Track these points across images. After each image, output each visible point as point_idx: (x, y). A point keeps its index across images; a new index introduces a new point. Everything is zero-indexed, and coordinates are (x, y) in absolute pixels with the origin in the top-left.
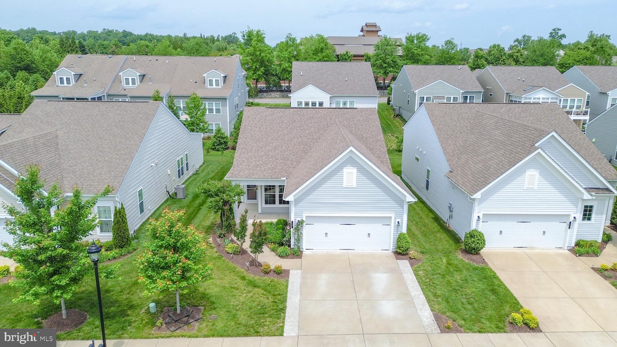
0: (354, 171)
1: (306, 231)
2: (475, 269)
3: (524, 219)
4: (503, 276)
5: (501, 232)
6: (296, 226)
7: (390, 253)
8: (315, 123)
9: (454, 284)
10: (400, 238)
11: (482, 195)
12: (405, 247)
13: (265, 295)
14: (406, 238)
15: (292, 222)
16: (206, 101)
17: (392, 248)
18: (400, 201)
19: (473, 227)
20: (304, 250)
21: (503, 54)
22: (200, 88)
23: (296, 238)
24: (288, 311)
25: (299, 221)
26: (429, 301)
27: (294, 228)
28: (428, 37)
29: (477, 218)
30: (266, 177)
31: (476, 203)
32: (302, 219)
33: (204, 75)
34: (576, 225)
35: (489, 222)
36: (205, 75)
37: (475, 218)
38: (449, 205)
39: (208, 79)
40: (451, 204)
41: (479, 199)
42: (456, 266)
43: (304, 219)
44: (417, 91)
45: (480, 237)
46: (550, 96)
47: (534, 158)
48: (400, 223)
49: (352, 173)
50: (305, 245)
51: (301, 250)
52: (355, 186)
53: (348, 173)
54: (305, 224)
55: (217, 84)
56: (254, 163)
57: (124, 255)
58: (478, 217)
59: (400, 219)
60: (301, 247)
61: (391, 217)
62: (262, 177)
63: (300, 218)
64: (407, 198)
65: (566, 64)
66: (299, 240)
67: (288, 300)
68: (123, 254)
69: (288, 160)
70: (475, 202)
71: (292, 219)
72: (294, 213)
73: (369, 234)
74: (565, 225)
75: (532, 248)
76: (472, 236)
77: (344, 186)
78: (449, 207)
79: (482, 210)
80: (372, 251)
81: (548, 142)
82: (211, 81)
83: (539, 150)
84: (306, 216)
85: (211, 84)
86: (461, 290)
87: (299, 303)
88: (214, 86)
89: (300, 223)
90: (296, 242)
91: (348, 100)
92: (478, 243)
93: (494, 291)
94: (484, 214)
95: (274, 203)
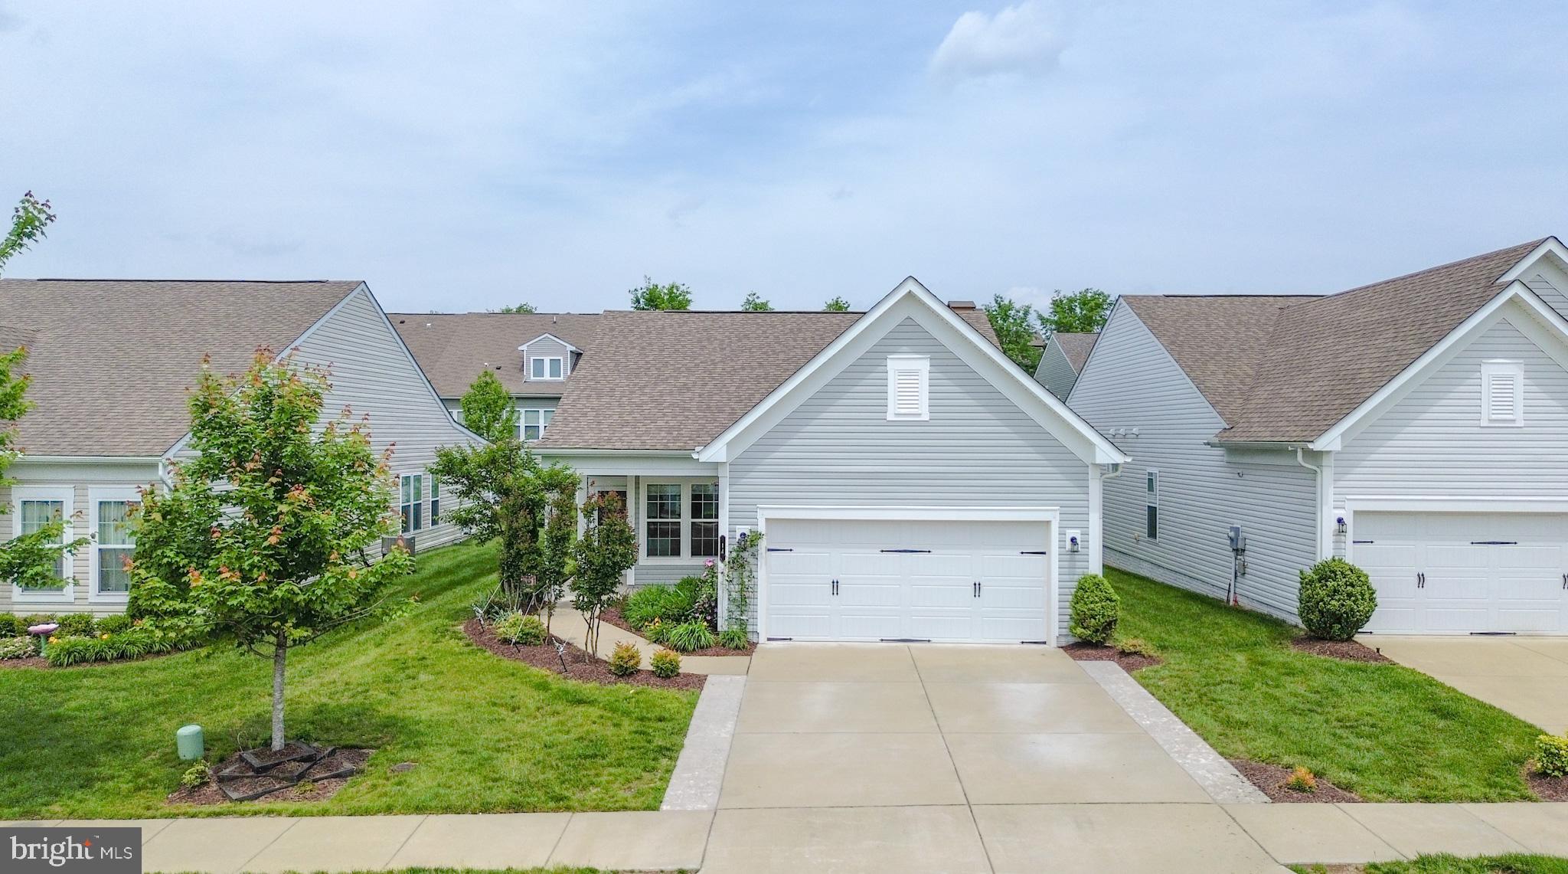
0: (922, 366)
1: (766, 571)
5: (1421, 578)
6: (734, 554)
7: (1051, 648)
8: (804, 340)
9: (1291, 699)
10: (1083, 592)
11: (1346, 441)
12: (1103, 616)
13: (609, 718)
14: (1102, 587)
15: (723, 538)
16: (520, 407)
17: (1056, 632)
18: (1077, 470)
19: (1326, 551)
20: (762, 639)
22: (509, 380)
23: (734, 595)
24: (687, 756)
25: (743, 535)
27: (727, 559)
28: (1110, 299)
29: (1335, 525)
30: (647, 447)
31: (1327, 476)
32: (754, 528)
33: (520, 348)
35: (1376, 543)
36: (524, 347)
37: (1328, 526)
38: (1232, 534)
39: (532, 358)
40: (1236, 530)
41: (1338, 453)
42: (1286, 666)
43: (762, 528)
45: (1354, 577)
47: (1502, 315)
48: (1079, 541)
49: (914, 373)
50: (764, 623)
51: (752, 638)
52: (926, 417)
53: (902, 372)
54: (763, 544)
55: (555, 372)
56: (616, 417)
57: (159, 653)
58: (1340, 521)
59: (1079, 531)
60: (750, 628)
61: (1048, 523)
62: (637, 447)
63: (749, 527)
64: (1097, 450)
66: (744, 598)
67: (689, 733)
68: (157, 648)
69: (722, 412)
70: (1324, 469)
71: (723, 530)
72: (727, 507)
73: (977, 586)
76: (1326, 576)
77: (890, 417)
78: (1231, 539)
79: (1348, 497)
80: (991, 646)
81: (1537, 278)
82: (538, 363)
83: (1516, 289)
84: (767, 520)
85: (539, 371)
86: (1319, 711)
87: (730, 740)
88: (547, 377)
89: (748, 543)
90: (734, 608)
92: (1350, 595)
94: (1357, 513)
95: (676, 552)
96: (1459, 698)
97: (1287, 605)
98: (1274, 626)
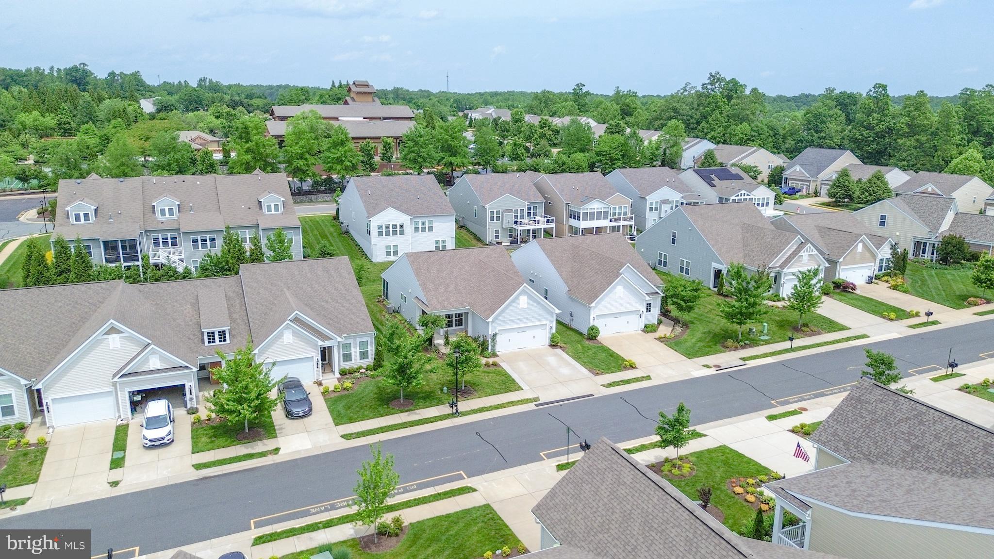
1: (498, 339)
2: (598, 347)
3: (617, 315)
4: (614, 349)
5: (606, 325)
6: (492, 337)
7: (547, 346)
8: (465, 262)
9: (591, 356)
10: (553, 336)
11: (595, 304)
12: (556, 341)
14: (556, 336)
15: (490, 335)
17: (548, 343)
18: (552, 314)
19: (591, 324)
20: (497, 351)
21: (533, 131)
22: (258, 215)
23: (492, 345)
24: (516, 380)
26: (582, 365)
27: (491, 339)
30: (455, 308)
31: (592, 309)
32: (495, 332)
34: (643, 315)
35: (600, 320)
36: (262, 200)
37: (592, 318)
39: (266, 205)
40: (571, 313)
41: (594, 306)
42: (587, 347)
43: (497, 332)
44: (487, 206)
45: (596, 329)
46: (603, 206)
47: (620, 280)
48: (551, 327)
49: (524, 299)
50: (497, 348)
52: (526, 307)
53: (522, 300)
54: (497, 335)
55: (277, 209)
56: (440, 298)
58: (594, 317)
59: (551, 325)
60: (495, 350)
61: (546, 324)
62: (452, 308)
64: (555, 310)
65: (603, 152)
66: (494, 346)
67: (512, 376)
69: (462, 293)
72: (491, 329)
73: (534, 337)
74: (638, 316)
75: (623, 332)
76: (592, 329)
77: (520, 308)
79: (596, 313)
80: (537, 346)
81: (626, 269)
82: (269, 207)
83: (622, 275)
84: (498, 330)
85: (269, 210)
86: (595, 358)
88: (273, 212)
89: (495, 335)
91: (427, 220)
92: (596, 333)
93: (611, 356)
94: (597, 316)
95: (452, 326)
96: (614, 352)
97: (585, 332)
98: (581, 334)
